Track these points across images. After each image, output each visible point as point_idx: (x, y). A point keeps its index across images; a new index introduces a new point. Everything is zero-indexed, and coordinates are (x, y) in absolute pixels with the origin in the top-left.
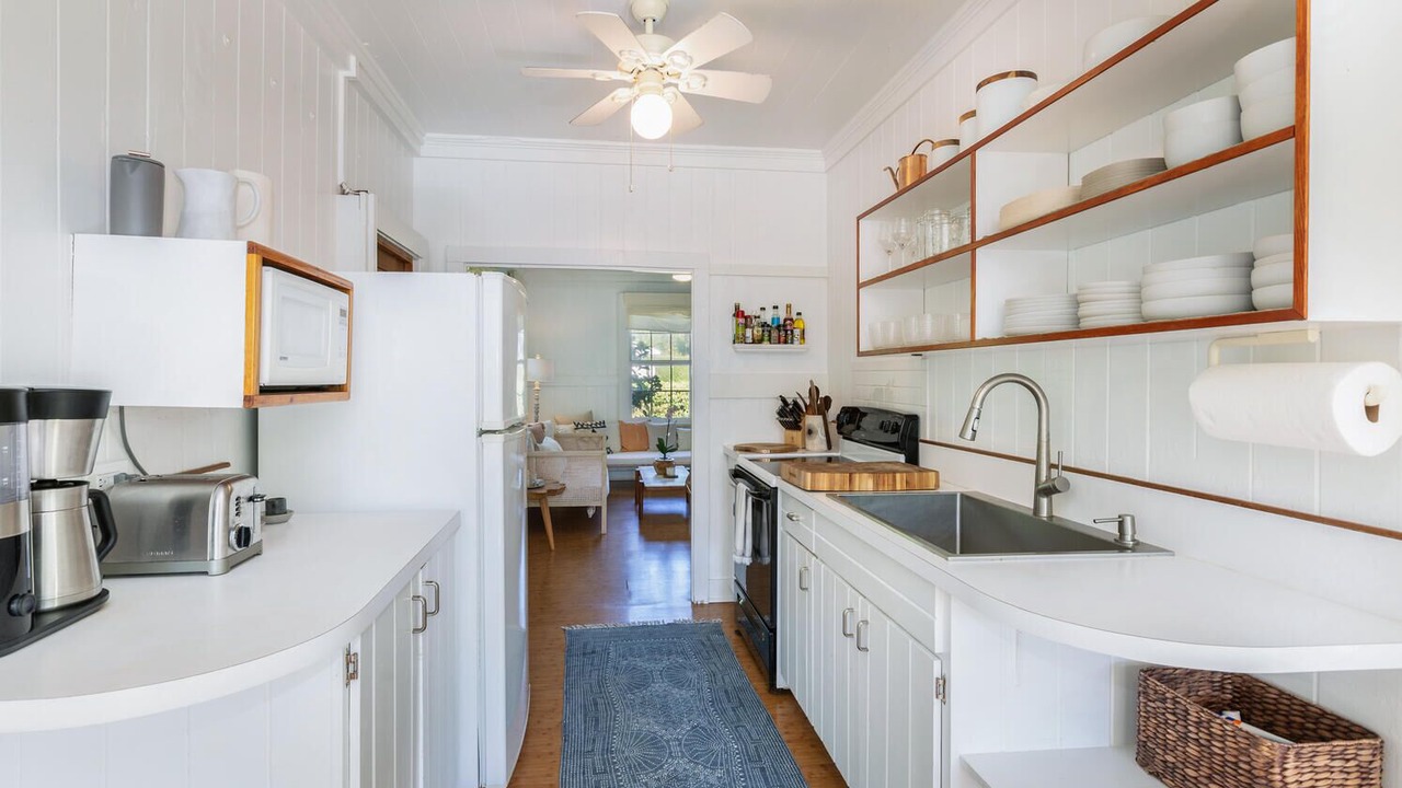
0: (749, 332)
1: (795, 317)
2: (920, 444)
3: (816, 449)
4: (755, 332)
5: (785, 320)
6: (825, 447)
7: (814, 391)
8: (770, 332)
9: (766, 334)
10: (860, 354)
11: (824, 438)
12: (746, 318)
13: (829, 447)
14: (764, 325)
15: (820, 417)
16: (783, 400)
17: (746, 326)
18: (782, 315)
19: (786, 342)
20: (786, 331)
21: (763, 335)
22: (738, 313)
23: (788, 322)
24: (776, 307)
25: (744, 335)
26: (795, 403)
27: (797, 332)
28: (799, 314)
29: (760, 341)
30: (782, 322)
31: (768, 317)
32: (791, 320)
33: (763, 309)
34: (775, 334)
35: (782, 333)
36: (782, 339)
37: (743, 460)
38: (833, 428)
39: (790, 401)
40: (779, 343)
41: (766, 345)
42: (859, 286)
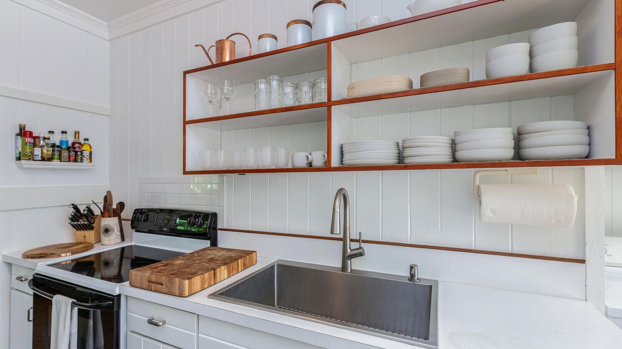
0: (37, 151)
1: (82, 142)
2: (219, 232)
3: (112, 242)
4: (45, 151)
5: (74, 144)
6: (119, 240)
7: (107, 199)
8: (60, 152)
9: (57, 153)
10: (185, 173)
11: (119, 234)
12: (35, 138)
13: (123, 239)
14: (53, 146)
15: (116, 219)
16: (75, 207)
17: (35, 145)
18: (71, 139)
19: (75, 161)
20: (76, 152)
21: (53, 154)
22: (23, 133)
23: (77, 145)
24: (64, 132)
25: (32, 153)
26: (89, 210)
27: (86, 154)
28: (86, 140)
29: (50, 159)
30: (70, 145)
31: (56, 139)
32: (80, 143)
33: (51, 132)
34: (65, 154)
35: (72, 154)
36: (72, 158)
37: (43, 267)
38: (127, 225)
39: (82, 209)
40: (69, 161)
41: (56, 163)
42: (185, 123)
